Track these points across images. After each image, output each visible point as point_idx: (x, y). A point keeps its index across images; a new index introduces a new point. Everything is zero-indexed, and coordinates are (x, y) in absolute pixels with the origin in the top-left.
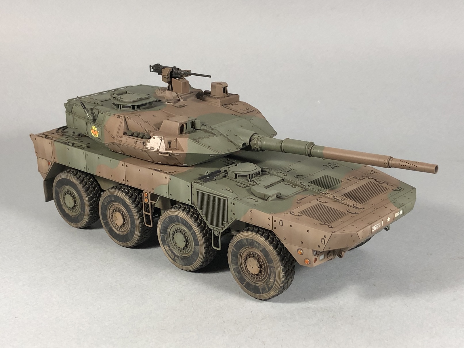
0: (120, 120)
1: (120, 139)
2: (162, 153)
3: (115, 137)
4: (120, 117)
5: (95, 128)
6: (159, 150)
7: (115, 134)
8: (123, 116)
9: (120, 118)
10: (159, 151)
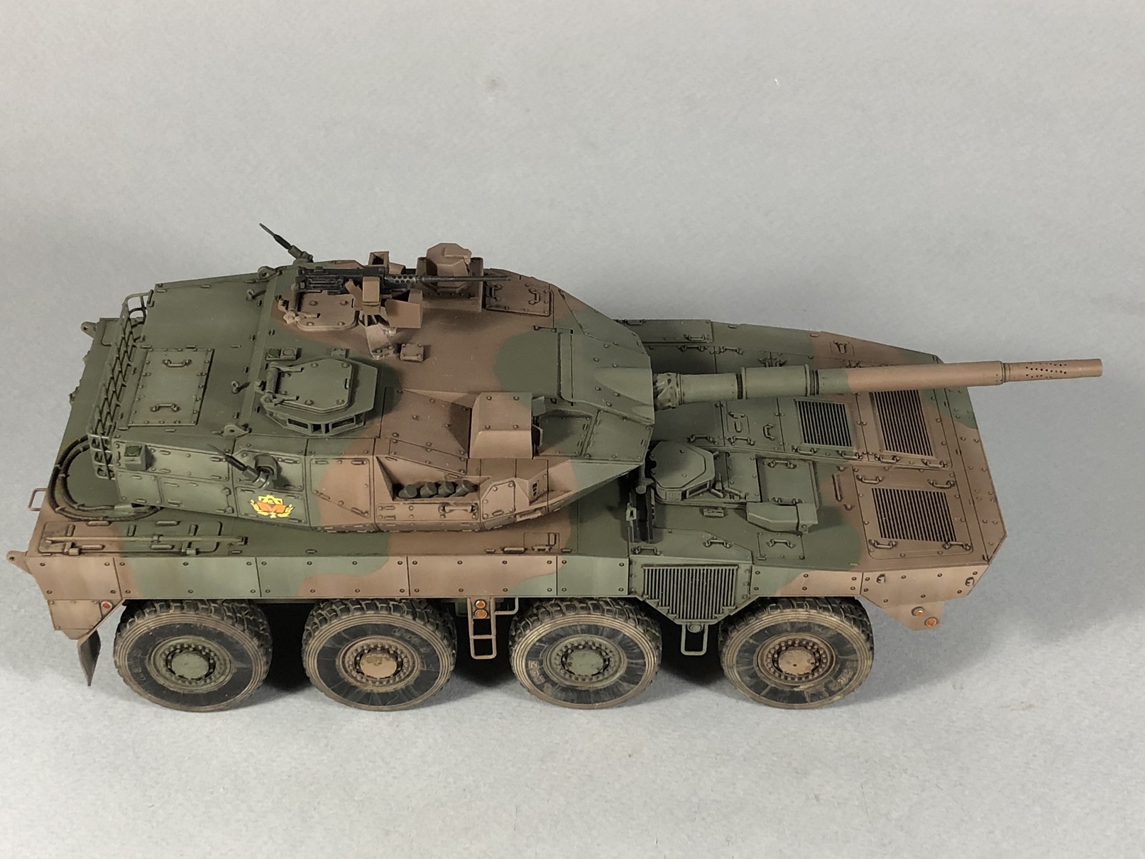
0: (365, 468)
1: (385, 513)
2: (522, 514)
3: (367, 512)
4: (365, 462)
5: (276, 500)
6: (515, 510)
7: (363, 504)
8: (370, 457)
9: (363, 463)
10: (516, 512)
